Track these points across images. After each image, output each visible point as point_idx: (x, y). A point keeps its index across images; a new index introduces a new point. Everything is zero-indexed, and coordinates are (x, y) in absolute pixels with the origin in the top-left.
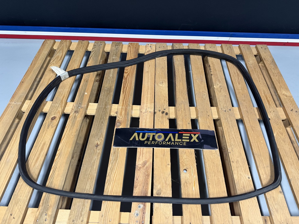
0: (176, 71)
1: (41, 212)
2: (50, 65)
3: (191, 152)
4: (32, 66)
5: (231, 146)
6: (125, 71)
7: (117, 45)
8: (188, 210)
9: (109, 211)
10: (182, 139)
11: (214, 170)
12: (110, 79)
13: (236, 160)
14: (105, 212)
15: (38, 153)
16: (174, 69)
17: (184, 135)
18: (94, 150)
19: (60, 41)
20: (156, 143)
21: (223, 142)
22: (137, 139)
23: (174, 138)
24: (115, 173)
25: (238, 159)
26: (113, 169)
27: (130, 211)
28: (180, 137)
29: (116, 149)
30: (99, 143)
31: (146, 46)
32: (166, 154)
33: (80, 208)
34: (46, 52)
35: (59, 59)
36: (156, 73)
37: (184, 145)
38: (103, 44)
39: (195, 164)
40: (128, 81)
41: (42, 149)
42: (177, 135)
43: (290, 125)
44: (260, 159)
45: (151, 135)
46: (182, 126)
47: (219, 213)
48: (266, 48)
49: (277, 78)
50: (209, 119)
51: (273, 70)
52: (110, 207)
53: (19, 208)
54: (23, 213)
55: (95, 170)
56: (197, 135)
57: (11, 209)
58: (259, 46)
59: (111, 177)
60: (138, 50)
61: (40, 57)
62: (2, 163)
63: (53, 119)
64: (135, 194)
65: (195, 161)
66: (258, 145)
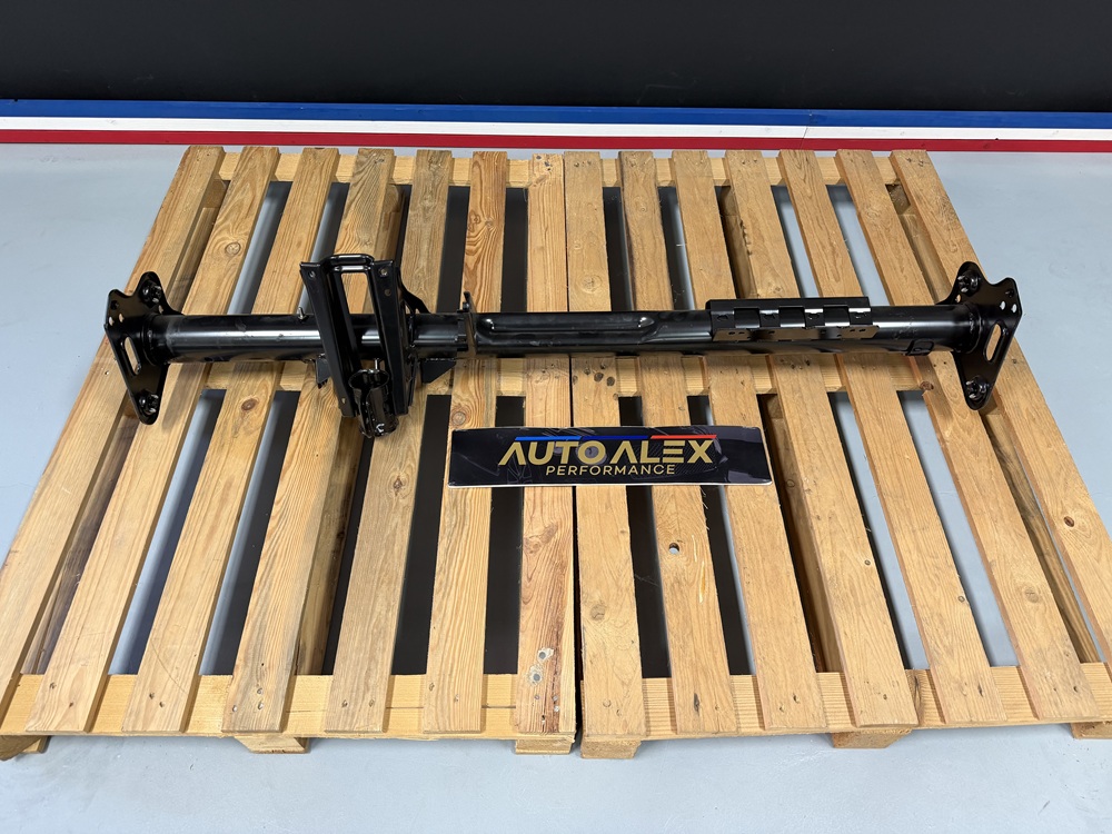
0: (635, 244)
1: (243, 683)
2: (214, 232)
3: (690, 495)
4: (155, 237)
5: (812, 471)
6: (467, 247)
7: (434, 160)
8: (688, 659)
9: (452, 671)
10: (662, 456)
11: (762, 542)
12: (420, 275)
13: (827, 513)
14: (440, 675)
15: (212, 513)
16: (629, 237)
17: (666, 443)
18: (389, 498)
19: (239, 149)
20: (581, 470)
21: (788, 464)
22: (522, 461)
24: (462, 562)
25: (833, 509)
26: (453, 550)
27: (514, 671)
28: (656, 450)
29: (457, 492)
30: (403, 477)
31: (531, 164)
32: (613, 503)
33: (361, 669)
34: (196, 189)
35: (244, 211)
36: (570, 252)
37: (667, 473)
38: (387, 158)
39: (704, 529)
40: (479, 279)
41: (223, 501)
42: (645, 445)
43: (995, 406)
44: (900, 508)
45: (566, 446)
46: (662, 417)
47: (780, 664)
48: (926, 160)
49: (957, 257)
50: (743, 392)
51: (945, 233)
52: (453, 659)
53: (173, 676)
54: (187, 690)
55: (399, 557)
56: (707, 444)
57: (149, 679)
58: (902, 155)
59: (451, 576)
60: (505, 174)
61: (180, 206)
62: (100, 547)
63: (249, 406)
64: (527, 622)
65: (703, 520)
66: (895, 465)
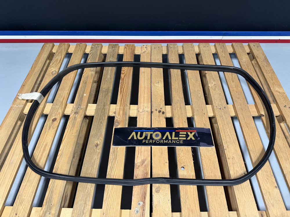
1: (45, 211)
2: (49, 68)
3: (188, 150)
4: (32, 69)
5: (227, 143)
6: (122, 72)
7: (114, 47)
8: (187, 206)
9: (110, 209)
10: (179, 137)
11: (211, 167)
12: (108, 80)
13: (231, 157)
14: (106, 210)
15: (41, 154)
17: (180, 133)
18: (94, 150)
19: (58, 44)
20: (154, 141)
21: (219, 139)
22: (135, 138)
23: (171, 136)
24: (115, 171)
25: (233, 155)
26: (113, 167)
27: (130, 209)
28: (177, 135)
29: (115, 148)
30: (98, 143)
31: (142, 48)
32: (163, 152)
33: (82, 207)
34: (45, 55)
35: (58, 61)
36: (152, 73)
37: (181, 143)
38: (100, 46)
39: (193, 161)
40: (125, 81)
41: (44, 150)
42: (174, 133)
43: (283, 121)
45: (149, 134)
46: (179, 124)
47: (217, 209)
48: (259, 46)
49: (270, 75)
50: (204, 117)
51: (266, 67)
52: (111, 204)
53: (24, 208)
54: (27, 212)
56: (193, 133)
57: (16, 209)
58: (252, 44)
59: (111, 176)
60: (134, 51)
61: (40, 60)
62: (6, 164)
63: (54, 120)
64: (135, 192)
65: (192, 158)
66: (253, 141)
